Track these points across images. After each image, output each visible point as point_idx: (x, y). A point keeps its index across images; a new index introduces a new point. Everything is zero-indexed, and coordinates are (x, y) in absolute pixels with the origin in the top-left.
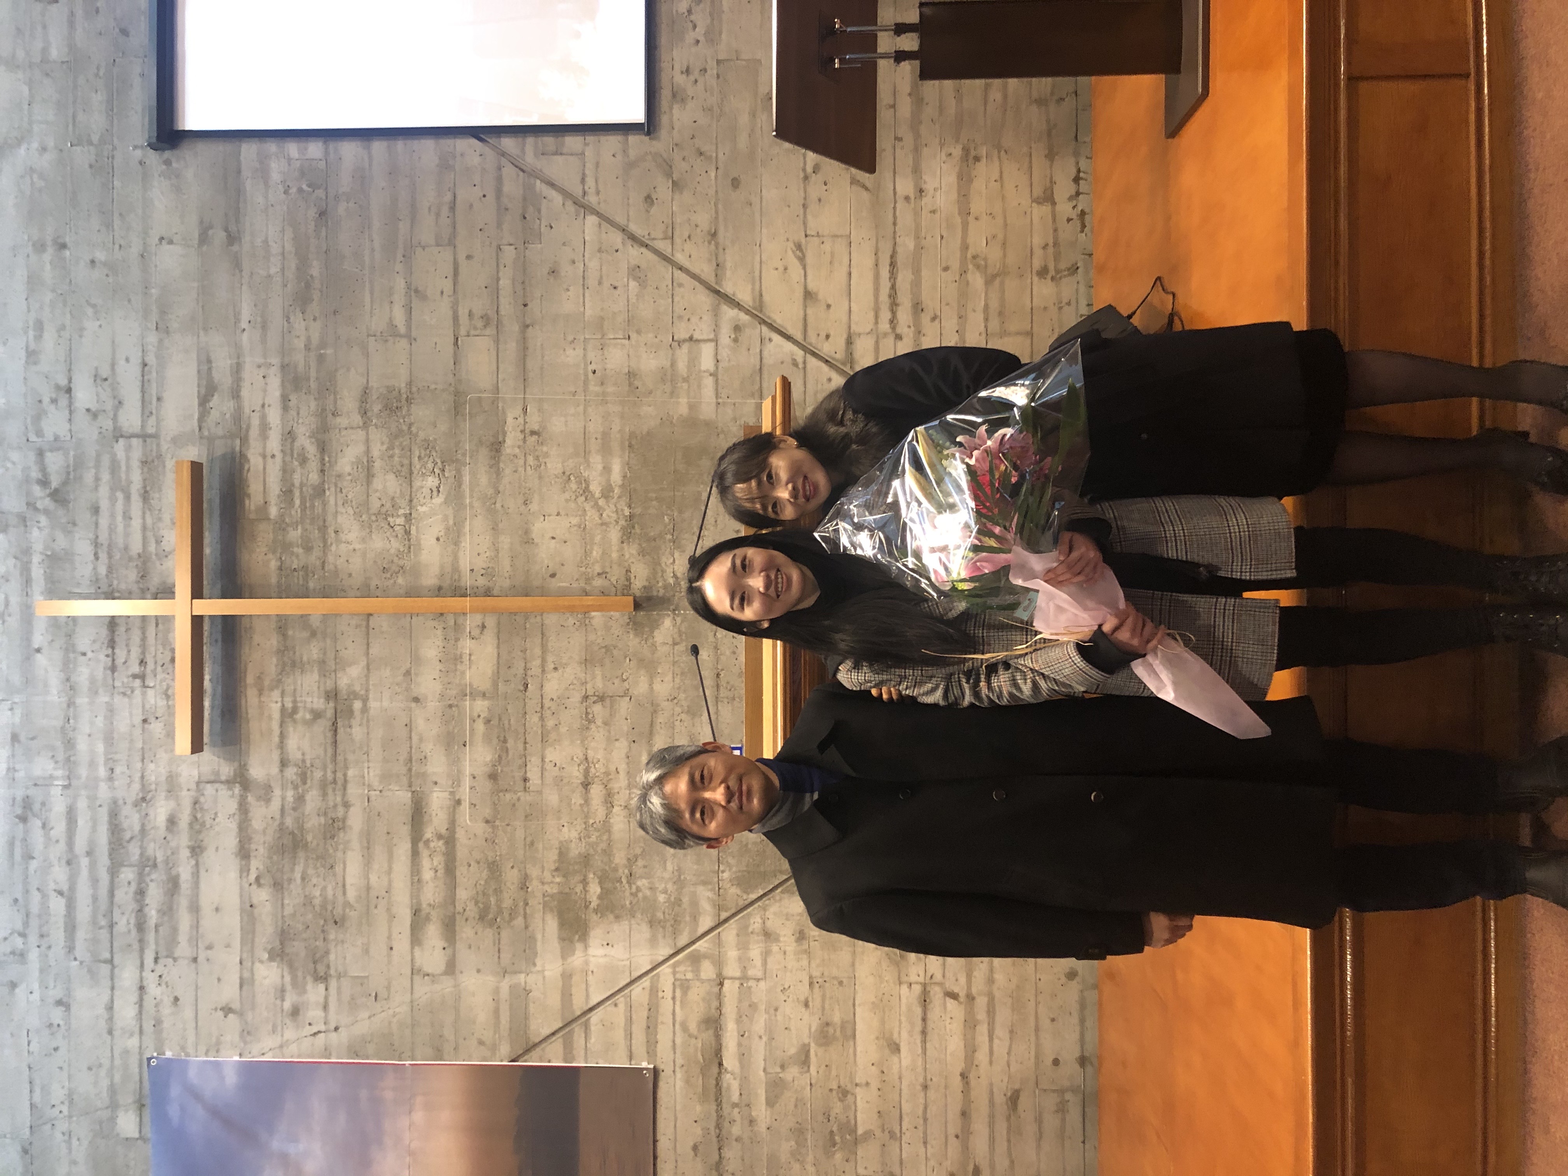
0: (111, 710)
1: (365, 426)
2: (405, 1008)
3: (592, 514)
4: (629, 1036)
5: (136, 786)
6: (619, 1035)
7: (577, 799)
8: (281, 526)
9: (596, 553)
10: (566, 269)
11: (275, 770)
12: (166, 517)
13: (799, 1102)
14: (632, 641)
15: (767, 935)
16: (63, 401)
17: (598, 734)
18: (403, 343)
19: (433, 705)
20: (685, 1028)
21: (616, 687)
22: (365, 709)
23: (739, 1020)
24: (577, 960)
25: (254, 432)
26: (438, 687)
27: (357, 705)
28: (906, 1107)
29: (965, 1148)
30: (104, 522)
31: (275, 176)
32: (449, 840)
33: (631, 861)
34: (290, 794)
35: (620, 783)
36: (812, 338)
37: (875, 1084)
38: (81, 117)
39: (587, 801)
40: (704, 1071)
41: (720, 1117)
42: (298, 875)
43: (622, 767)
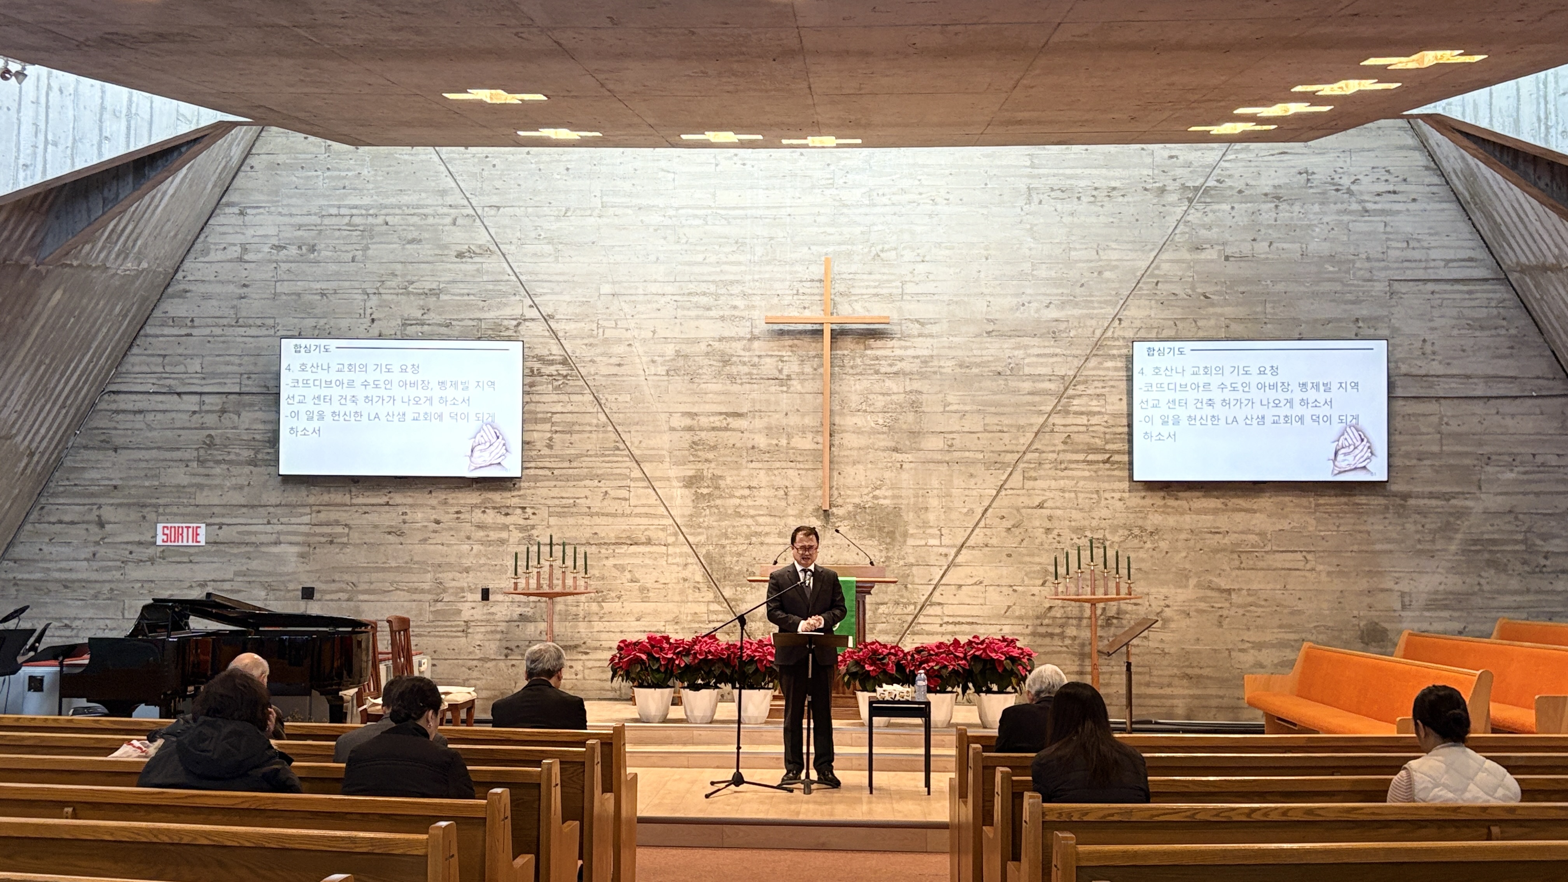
0: (783, 280)
1: (905, 392)
2: (655, 409)
3: (866, 491)
4: (643, 506)
5: (750, 292)
6: (644, 502)
7: (743, 484)
8: (862, 356)
9: (849, 492)
10: (973, 481)
11: (757, 353)
12: (867, 304)
13: (615, 578)
14: (810, 508)
15: (686, 565)
16: (919, 259)
17: (772, 492)
18: (942, 409)
19: (784, 422)
20: (646, 530)
21: (791, 500)
22: (782, 392)
23: (650, 553)
24: (675, 483)
25: (903, 343)
26: (792, 424)
27: (785, 389)
28: (613, 624)
29: (596, 649)
30: (865, 277)
31: (1016, 353)
32: (726, 429)
33: (717, 507)
34: (746, 359)
35: (750, 502)
36: (941, 588)
37: (623, 610)
38: (1044, 266)
39: (743, 488)
40: (628, 537)
41: (609, 544)
42: (712, 362)
43: (757, 503)
